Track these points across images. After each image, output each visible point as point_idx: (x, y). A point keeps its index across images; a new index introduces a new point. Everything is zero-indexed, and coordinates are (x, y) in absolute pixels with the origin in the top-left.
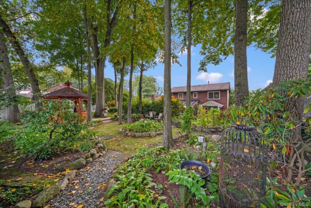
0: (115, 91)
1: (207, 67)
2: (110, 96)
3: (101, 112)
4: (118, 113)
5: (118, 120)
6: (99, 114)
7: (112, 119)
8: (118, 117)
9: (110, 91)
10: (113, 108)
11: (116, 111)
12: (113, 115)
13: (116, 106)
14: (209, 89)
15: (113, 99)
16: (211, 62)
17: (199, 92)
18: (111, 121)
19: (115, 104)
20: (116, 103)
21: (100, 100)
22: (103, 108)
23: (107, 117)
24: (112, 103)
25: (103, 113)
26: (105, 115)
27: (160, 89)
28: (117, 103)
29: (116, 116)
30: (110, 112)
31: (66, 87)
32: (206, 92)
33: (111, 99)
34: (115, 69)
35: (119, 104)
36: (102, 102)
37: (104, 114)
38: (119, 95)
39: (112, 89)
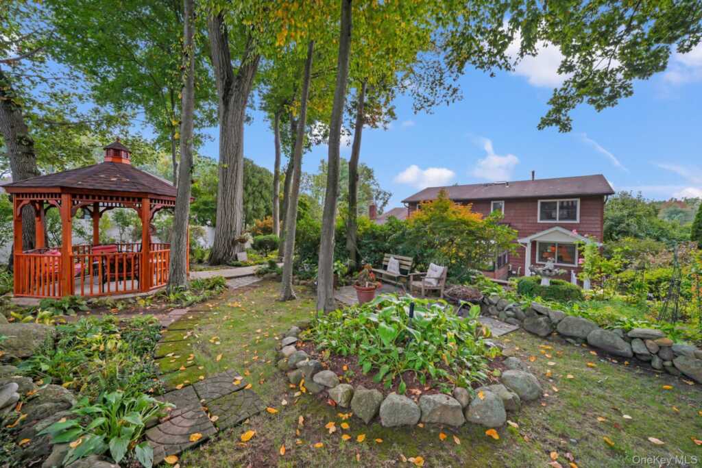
0: (275, 189)
1: (571, 113)
2: (262, 206)
3: (230, 249)
4: (281, 254)
5: (278, 278)
6: (225, 254)
7: (259, 274)
8: (280, 265)
9: (261, 193)
10: (267, 237)
11: (273, 246)
12: (265, 260)
13: (275, 233)
14: (545, 193)
15: (269, 213)
16: (586, 99)
17: (509, 201)
18: (256, 280)
19: (272, 226)
20: (275, 223)
21: (228, 212)
22: (237, 238)
23: (246, 265)
24: (265, 224)
25: (236, 251)
26: (242, 257)
27: (380, 197)
28: (279, 224)
29: (272, 264)
30: (257, 249)
31: (110, 159)
32: (534, 199)
33: (263, 213)
34: (276, 133)
35: (283, 227)
36: (232, 219)
37: (239, 254)
38: (284, 203)
39: (267, 187)
